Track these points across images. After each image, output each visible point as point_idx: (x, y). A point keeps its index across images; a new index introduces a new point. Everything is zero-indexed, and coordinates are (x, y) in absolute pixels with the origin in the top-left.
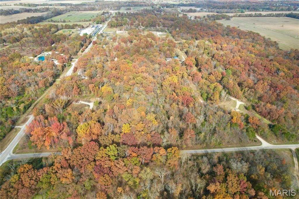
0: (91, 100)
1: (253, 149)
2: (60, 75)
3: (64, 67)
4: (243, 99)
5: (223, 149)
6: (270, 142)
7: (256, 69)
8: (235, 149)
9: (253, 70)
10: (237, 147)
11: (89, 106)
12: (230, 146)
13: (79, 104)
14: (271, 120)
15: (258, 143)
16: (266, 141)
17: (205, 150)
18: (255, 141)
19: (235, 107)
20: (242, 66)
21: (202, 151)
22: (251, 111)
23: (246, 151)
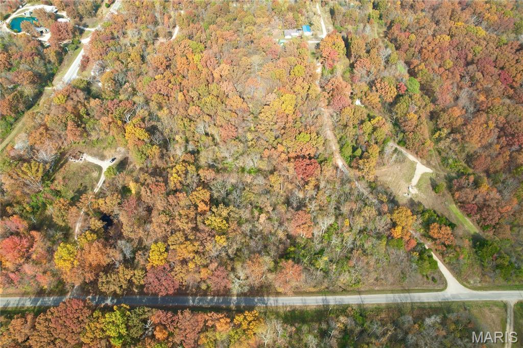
0: (106, 153)
1: (426, 301)
2: (53, 75)
3: (62, 54)
4: (431, 159)
5: (363, 296)
6: (465, 283)
7: (479, 75)
8: (387, 298)
9: (472, 78)
10: (392, 293)
11: (100, 169)
12: (377, 288)
13: (81, 162)
14: (481, 224)
15: (439, 284)
16: (457, 279)
17: (324, 297)
18: (433, 279)
19: (410, 180)
20: (449, 63)
21: (316, 300)
22: (444, 195)
23: (409, 303)
